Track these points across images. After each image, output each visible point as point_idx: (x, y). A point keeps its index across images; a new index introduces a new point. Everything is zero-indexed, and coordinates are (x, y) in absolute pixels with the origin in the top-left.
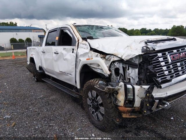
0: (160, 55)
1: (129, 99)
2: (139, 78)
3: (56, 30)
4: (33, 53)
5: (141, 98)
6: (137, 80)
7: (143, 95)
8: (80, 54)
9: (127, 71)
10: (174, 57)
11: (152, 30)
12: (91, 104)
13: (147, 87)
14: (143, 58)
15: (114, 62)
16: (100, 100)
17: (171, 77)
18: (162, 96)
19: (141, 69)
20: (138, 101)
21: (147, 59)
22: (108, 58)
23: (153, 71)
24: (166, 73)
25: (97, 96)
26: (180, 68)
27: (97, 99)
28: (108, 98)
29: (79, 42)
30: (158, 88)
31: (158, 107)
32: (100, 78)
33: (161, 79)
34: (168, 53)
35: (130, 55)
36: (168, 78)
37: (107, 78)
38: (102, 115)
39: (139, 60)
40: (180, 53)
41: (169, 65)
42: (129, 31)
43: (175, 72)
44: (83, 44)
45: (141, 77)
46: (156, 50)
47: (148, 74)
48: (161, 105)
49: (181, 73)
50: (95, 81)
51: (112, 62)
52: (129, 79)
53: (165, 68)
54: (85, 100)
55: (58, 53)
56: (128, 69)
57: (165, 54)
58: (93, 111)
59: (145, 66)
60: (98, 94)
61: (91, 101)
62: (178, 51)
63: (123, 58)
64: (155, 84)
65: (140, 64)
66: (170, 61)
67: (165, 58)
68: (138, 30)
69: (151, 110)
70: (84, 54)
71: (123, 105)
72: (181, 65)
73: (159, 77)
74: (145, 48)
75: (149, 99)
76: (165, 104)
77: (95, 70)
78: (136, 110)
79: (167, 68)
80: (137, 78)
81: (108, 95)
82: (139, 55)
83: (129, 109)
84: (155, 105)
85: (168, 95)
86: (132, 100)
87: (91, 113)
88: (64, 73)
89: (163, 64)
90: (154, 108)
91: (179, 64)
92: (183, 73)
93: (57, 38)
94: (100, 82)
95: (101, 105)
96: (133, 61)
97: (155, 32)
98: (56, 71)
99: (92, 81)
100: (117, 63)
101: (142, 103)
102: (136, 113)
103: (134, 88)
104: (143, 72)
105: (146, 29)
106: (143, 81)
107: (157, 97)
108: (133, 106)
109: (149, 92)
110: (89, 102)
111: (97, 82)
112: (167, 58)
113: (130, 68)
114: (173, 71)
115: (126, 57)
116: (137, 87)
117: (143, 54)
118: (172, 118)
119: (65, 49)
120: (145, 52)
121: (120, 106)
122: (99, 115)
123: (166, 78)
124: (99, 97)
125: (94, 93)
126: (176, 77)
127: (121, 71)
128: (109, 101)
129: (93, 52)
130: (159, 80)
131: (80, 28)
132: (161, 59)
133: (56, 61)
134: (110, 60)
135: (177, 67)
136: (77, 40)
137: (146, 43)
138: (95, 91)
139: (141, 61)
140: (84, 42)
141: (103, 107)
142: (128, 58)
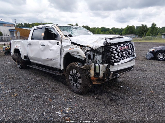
0: (113, 47)
1: (97, 72)
2: (102, 60)
3: (42, 28)
4: (17, 45)
5: (104, 72)
6: (101, 61)
7: (105, 70)
8: (63, 46)
9: (95, 56)
10: (121, 49)
11: (110, 29)
12: (72, 79)
13: (106, 65)
14: (105, 49)
15: (87, 51)
16: (78, 75)
17: (120, 59)
18: (115, 70)
19: (104, 55)
20: (102, 73)
21: (107, 49)
22: (84, 49)
23: (110, 56)
24: (117, 57)
25: (77, 72)
26: (125, 55)
27: (76, 75)
28: (84, 73)
29: (63, 38)
30: (112, 65)
31: (112, 77)
32: (78, 61)
33: (114, 60)
34: (118, 46)
35: (97, 46)
36: (118, 60)
37: (83, 61)
38: (80, 84)
39: (102, 50)
40: (125, 46)
41: (119, 53)
42: (91, 28)
43: (122, 57)
44: (66, 39)
45: (103, 59)
46: (111, 43)
47: (107, 58)
48: (114, 75)
49: (125, 57)
50: (75, 63)
51: (86, 51)
52: (97, 61)
53: (116, 55)
54: (67, 77)
55: (44, 45)
56: (96, 56)
57: (116, 46)
58: (74, 83)
59: (106, 54)
60: (78, 71)
61: (72, 77)
62: (123, 45)
63: (93, 48)
64: (111, 63)
65: (103, 52)
66: (119, 50)
67: (116, 49)
68: (99, 28)
69: (109, 78)
70: (67, 46)
71: (93, 76)
72: (126, 53)
73: (113, 59)
74: (105, 42)
75: (108, 72)
76: (117, 75)
77: (75, 56)
78: (101, 79)
79: (118, 54)
80: (101, 60)
81: (84, 71)
82: (102, 46)
83: (97, 78)
84: (111, 75)
85: (118, 69)
86: (98, 73)
87: (72, 84)
88: (50, 59)
89: (115, 52)
90: (110, 77)
91: (124, 52)
92: (127, 57)
93: (43, 34)
94: (79, 64)
95: (80, 78)
96: (99, 51)
97: (113, 30)
98: (42, 58)
99: (73, 63)
100: (89, 51)
101: (104, 74)
102: (100, 81)
103: (99, 66)
104: (104, 57)
105: (105, 28)
106: (105, 62)
107: (112, 71)
108: (99, 77)
109: (108, 67)
110: (70, 78)
111: (76, 64)
112: (117, 49)
113: (97, 55)
114: (121, 56)
115: (95, 47)
116: (101, 65)
117: (104, 45)
118: (122, 86)
119: (51, 42)
120: (105, 44)
121: (91, 77)
122: (78, 84)
123: (117, 60)
124: (78, 73)
125: (75, 71)
126: (123, 59)
127: (92, 57)
128: (84, 75)
129: (74, 45)
130: (113, 61)
131: (61, 28)
132: (114, 50)
133: (43, 51)
134: (85, 50)
135: (123, 54)
136: (61, 37)
137: (106, 39)
138: (75, 70)
139: (103, 50)
140: (67, 38)
141: (81, 79)
142: (96, 48)
